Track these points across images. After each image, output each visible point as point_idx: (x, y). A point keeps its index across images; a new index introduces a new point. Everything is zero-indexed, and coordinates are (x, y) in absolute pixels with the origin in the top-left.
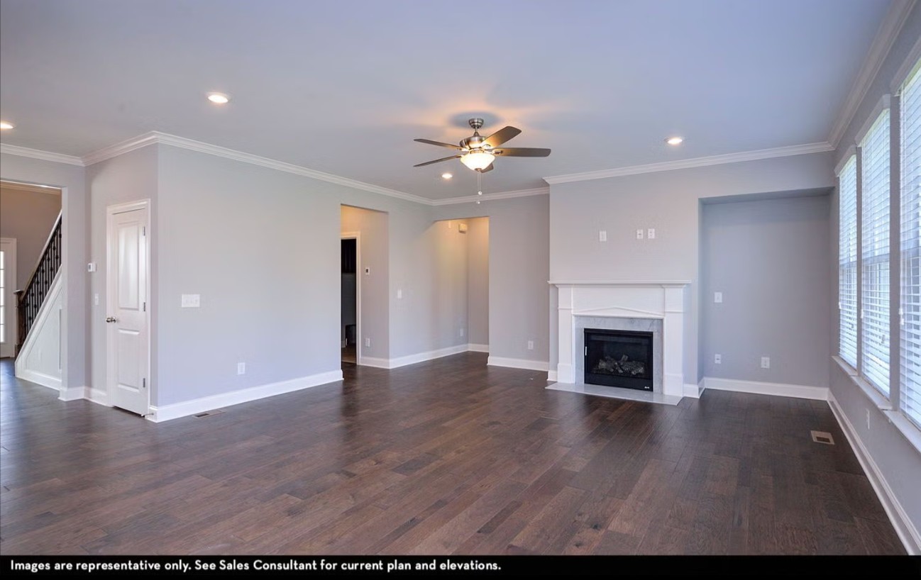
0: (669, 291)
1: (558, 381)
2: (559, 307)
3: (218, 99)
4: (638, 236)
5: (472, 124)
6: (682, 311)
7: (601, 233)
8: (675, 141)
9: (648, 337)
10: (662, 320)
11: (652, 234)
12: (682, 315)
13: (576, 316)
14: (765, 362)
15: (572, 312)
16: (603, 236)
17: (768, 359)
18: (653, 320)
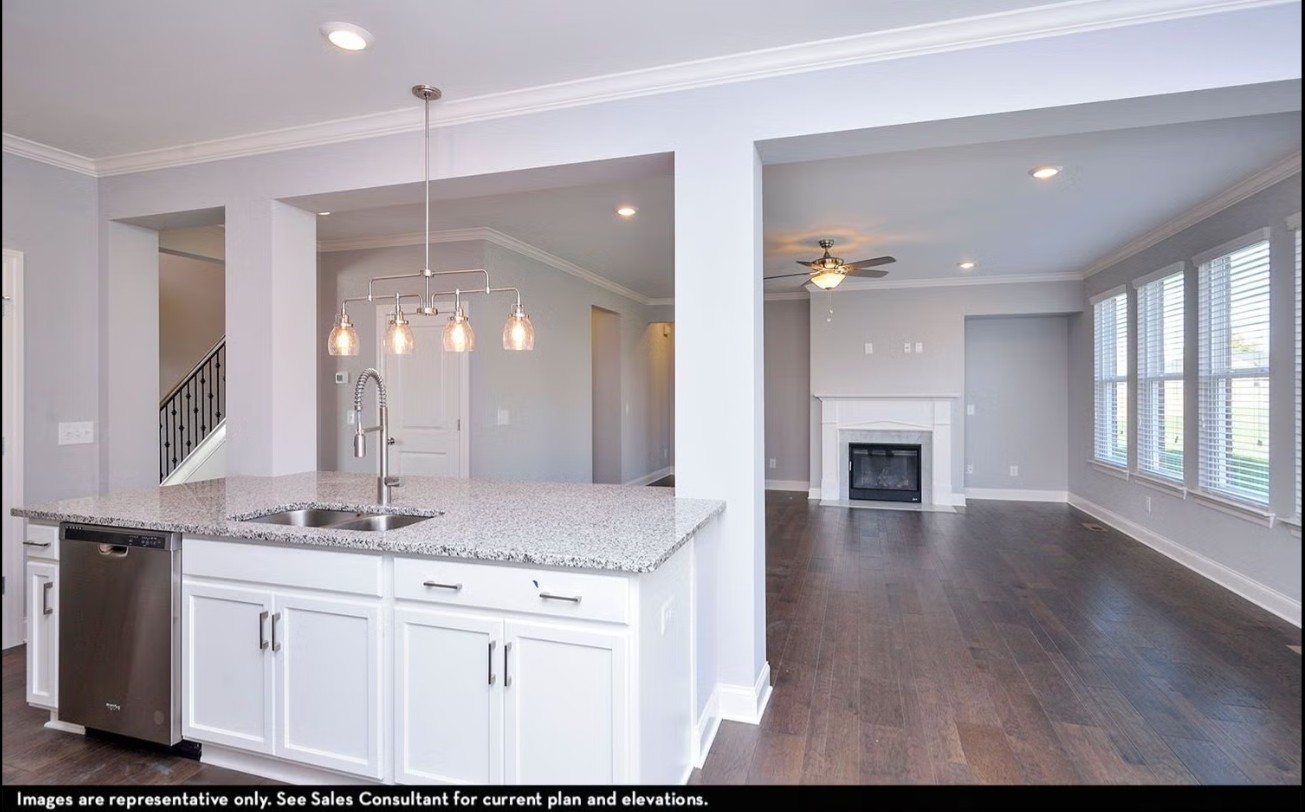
0: (939, 405)
1: (823, 498)
2: (824, 421)
3: (627, 212)
4: (906, 350)
5: (823, 244)
6: (949, 422)
7: (866, 345)
8: (967, 266)
9: (917, 448)
10: (931, 432)
11: (919, 347)
12: (949, 427)
13: (841, 430)
14: (1014, 471)
15: (838, 426)
16: (869, 348)
17: (1016, 468)
18: (923, 432)
